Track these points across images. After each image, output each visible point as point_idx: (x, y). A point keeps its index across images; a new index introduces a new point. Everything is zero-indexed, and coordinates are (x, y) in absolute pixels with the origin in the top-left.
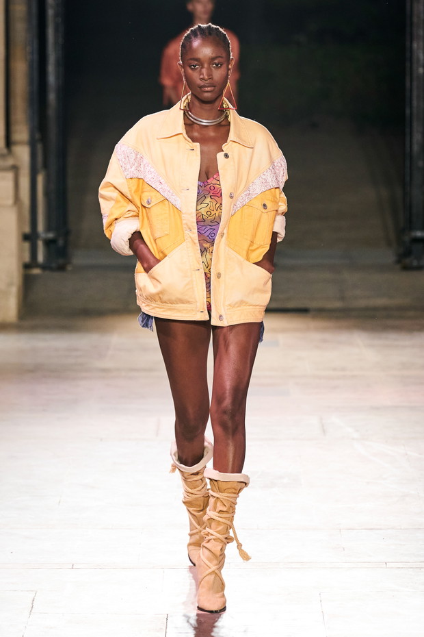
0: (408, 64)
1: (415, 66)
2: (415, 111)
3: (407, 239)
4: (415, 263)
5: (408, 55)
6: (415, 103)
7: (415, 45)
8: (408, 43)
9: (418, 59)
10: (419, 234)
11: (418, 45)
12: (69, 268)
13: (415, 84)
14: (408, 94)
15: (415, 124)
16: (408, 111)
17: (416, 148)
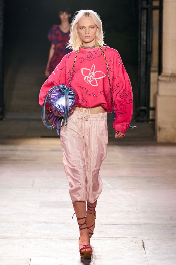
0: (139, 41)
1: (142, 41)
2: (142, 59)
3: (138, 110)
4: (141, 119)
5: (139, 37)
6: (142, 56)
7: (142, 33)
8: (139, 32)
9: (143, 38)
10: (143, 108)
11: (143, 33)
12: (4, 119)
13: (142, 48)
14: (139, 52)
15: (142, 64)
16: (139, 59)
17: (142, 74)
